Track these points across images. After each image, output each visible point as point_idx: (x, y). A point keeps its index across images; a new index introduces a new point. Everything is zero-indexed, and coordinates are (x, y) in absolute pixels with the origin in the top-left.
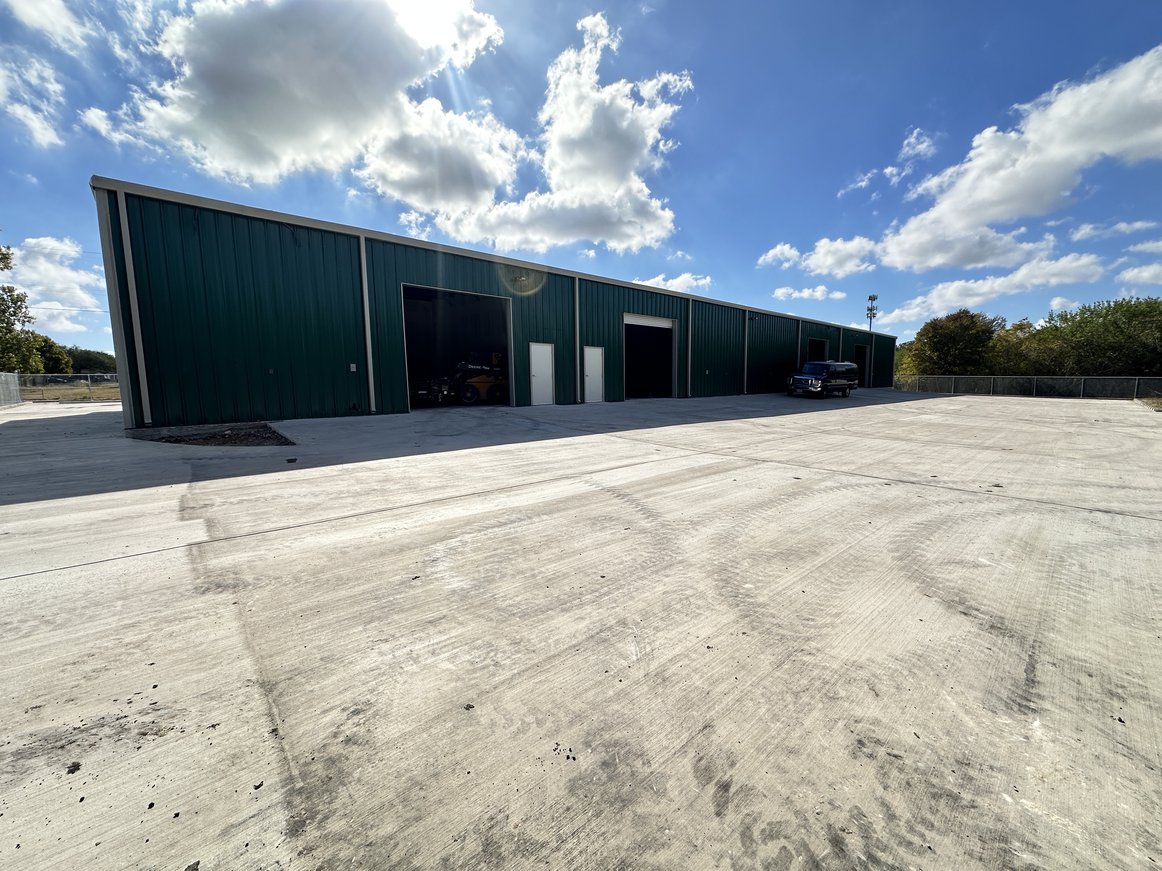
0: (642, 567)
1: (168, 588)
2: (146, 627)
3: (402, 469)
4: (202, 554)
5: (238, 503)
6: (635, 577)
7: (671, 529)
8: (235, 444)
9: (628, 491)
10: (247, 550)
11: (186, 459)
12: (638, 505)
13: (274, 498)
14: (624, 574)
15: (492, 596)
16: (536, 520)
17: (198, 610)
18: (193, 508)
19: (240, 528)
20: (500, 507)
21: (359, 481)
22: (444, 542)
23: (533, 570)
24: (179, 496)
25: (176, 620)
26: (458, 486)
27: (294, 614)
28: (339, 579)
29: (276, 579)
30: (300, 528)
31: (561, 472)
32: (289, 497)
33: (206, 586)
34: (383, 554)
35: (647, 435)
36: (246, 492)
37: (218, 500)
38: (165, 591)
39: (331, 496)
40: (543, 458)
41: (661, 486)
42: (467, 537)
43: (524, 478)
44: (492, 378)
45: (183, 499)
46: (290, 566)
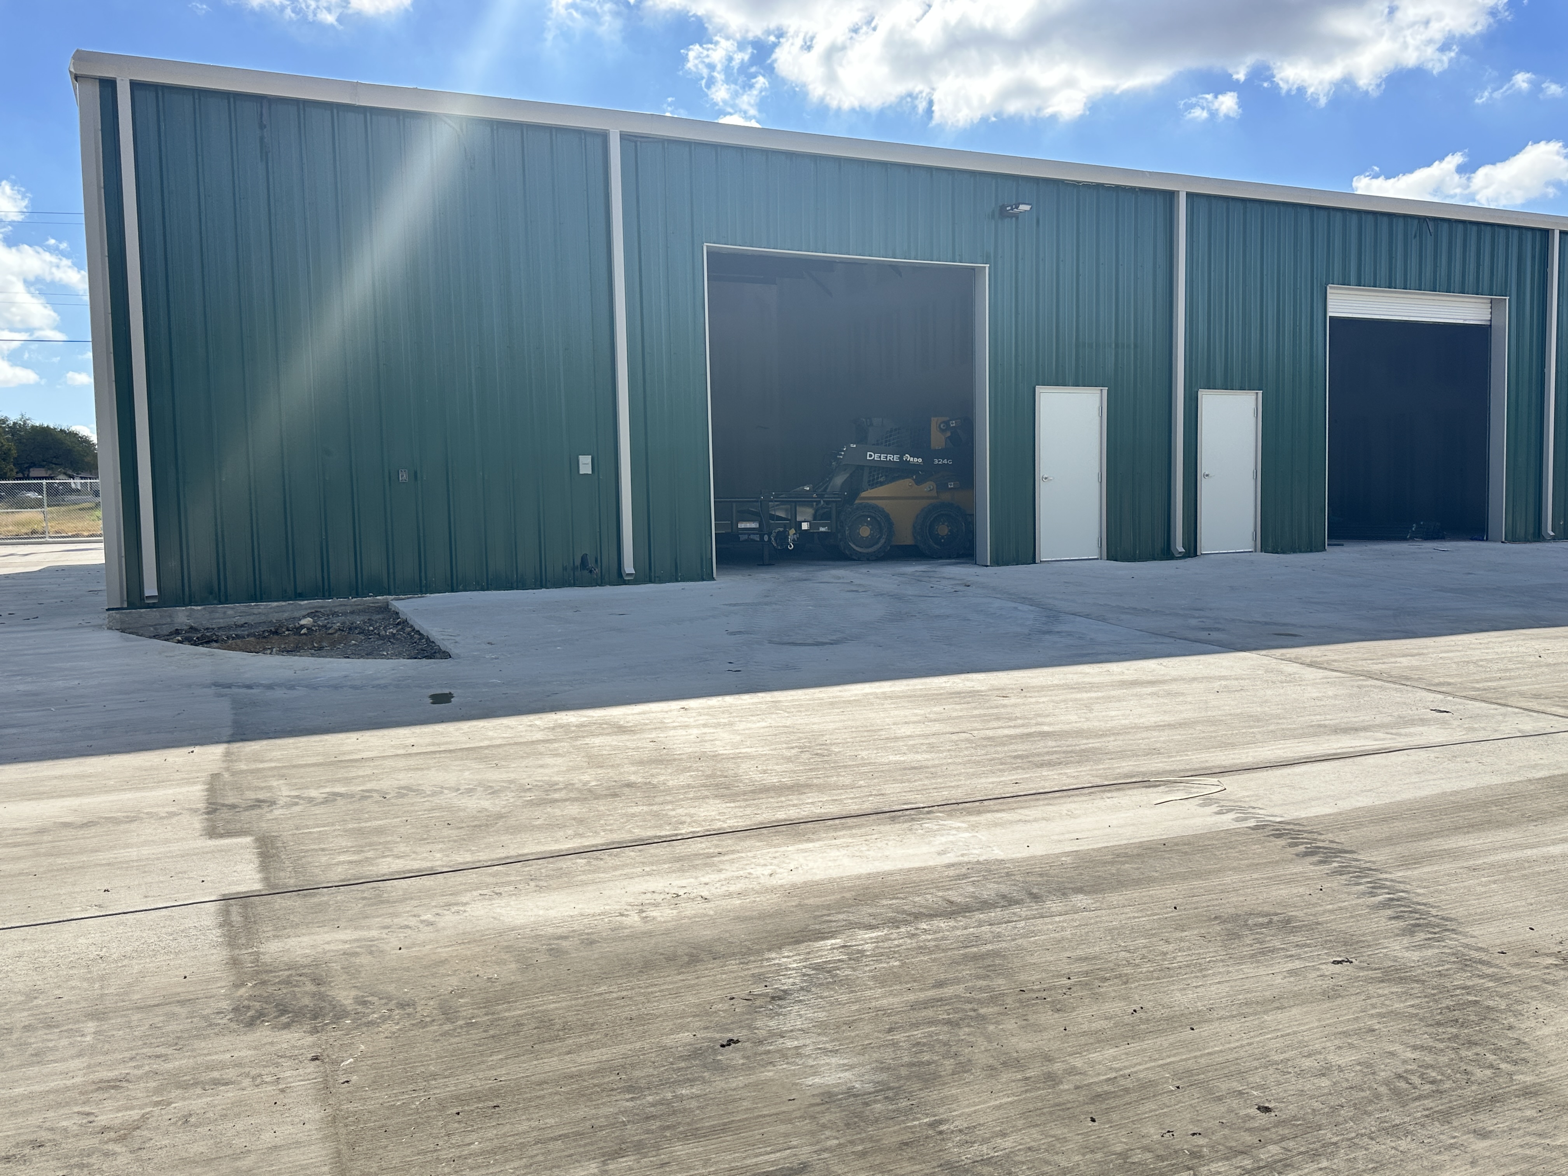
0: (1396, 1093)
1: (182, 1003)
2: (138, 1091)
3: (695, 732)
4: (250, 924)
5: (326, 801)
6: (1370, 1124)
7: (1492, 977)
8: (318, 650)
9: (1342, 838)
10: (342, 924)
11: (221, 686)
12: (1375, 887)
13: (405, 791)
14: (1334, 1109)
15: (931, 1125)
16: (1054, 905)
17: (239, 1065)
18: (233, 807)
19: (329, 866)
20: (950, 858)
21: (595, 761)
22: (802, 946)
23: (1048, 1059)
24: (204, 776)
25: (196, 1084)
26: (836, 787)
27: (442, 1106)
28: (545, 1022)
29: (402, 1006)
30: (459, 877)
31: (1126, 766)
32: (434, 794)
33: (257, 1005)
34: (647, 966)
35: (1405, 661)
36: (341, 773)
37: (284, 792)
38: (177, 1009)
39: (529, 796)
40: (1071, 719)
41: (1457, 829)
42: (865, 939)
43: (1015, 777)
44: (928, 487)
45: (214, 783)
46: (434, 975)
